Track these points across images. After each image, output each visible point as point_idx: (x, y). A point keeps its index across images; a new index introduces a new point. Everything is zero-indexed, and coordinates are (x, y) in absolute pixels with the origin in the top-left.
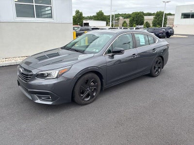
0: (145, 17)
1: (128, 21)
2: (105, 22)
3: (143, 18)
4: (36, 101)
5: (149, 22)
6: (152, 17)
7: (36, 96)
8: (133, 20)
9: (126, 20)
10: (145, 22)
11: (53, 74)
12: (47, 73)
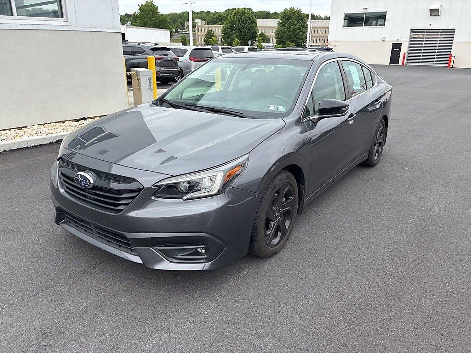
0: (260, 23)
1: (218, 30)
2: (168, 33)
3: (255, 23)
4: (159, 267)
5: (266, 34)
6: (274, 23)
7: (154, 251)
8: (232, 27)
9: (212, 27)
10: (259, 33)
11: (206, 183)
12: (189, 182)
